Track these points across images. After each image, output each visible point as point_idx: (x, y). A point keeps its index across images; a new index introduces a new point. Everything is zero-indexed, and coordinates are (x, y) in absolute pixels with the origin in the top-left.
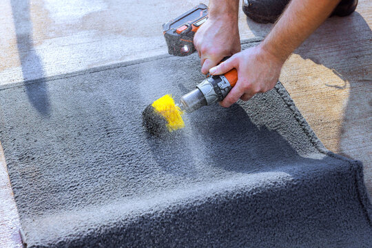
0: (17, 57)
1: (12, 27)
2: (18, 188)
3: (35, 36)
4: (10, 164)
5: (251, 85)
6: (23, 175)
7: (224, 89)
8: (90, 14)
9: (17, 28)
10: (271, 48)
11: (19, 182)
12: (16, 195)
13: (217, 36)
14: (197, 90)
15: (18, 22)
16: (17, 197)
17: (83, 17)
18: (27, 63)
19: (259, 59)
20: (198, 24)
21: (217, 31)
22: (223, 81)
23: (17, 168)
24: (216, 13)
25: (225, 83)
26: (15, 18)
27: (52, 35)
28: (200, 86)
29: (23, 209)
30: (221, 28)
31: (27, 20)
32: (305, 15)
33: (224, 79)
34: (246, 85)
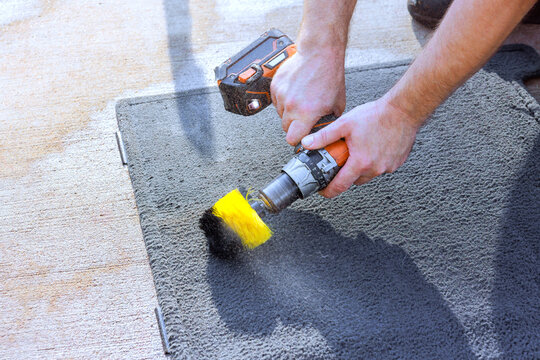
0: (167, 68)
1: (162, 23)
2: (154, 249)
3: (196, 39)
4: (144, 213)
5: (372, 164)
6: (163, 229)
7: (328, 172)
8: (278, 10)
9: (169, 25)
10: (405, 104)
11: (157, 239)
12: (152, 259)
13: (313, 81)
14: (285, 175)
15: (170, 16)
16: (153, 261)
17: (267, 15)
18: (183, 78)
19: (385, 121)
20: (273, 63)
21: (312, 75)
22: (324, 160)
23: (154, 219)
24: (310, 44)
25: (329, 162)
26: (167, 9)
27: (220, 37)
28: (287, 169)
29: (163, 280)
30: (319, 69)
31: (185, 13)
32: (463, 50)
33: (326, 155)
34: (365, 163)
